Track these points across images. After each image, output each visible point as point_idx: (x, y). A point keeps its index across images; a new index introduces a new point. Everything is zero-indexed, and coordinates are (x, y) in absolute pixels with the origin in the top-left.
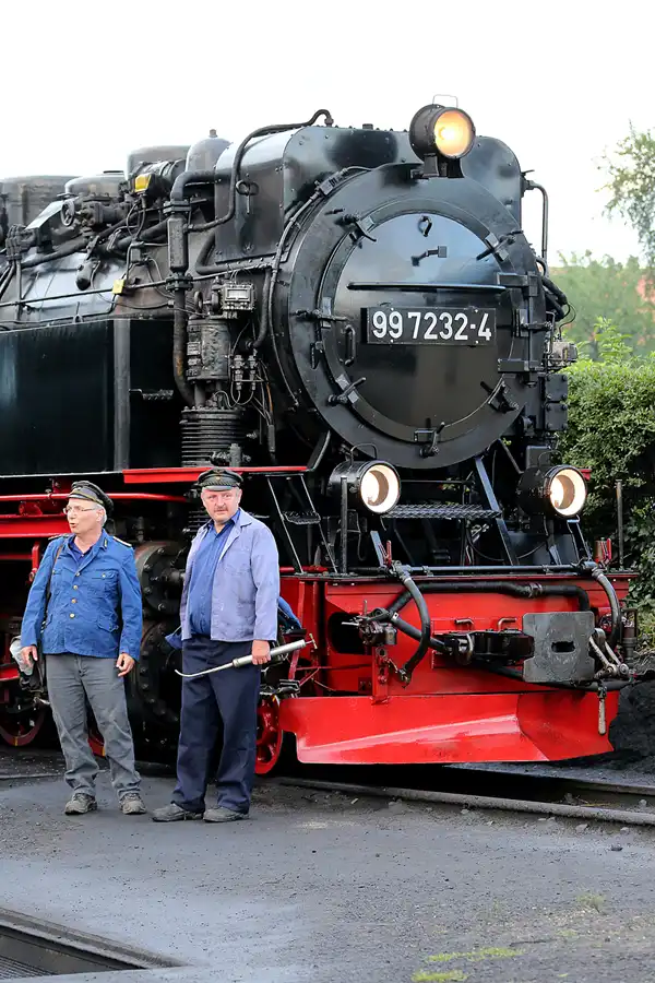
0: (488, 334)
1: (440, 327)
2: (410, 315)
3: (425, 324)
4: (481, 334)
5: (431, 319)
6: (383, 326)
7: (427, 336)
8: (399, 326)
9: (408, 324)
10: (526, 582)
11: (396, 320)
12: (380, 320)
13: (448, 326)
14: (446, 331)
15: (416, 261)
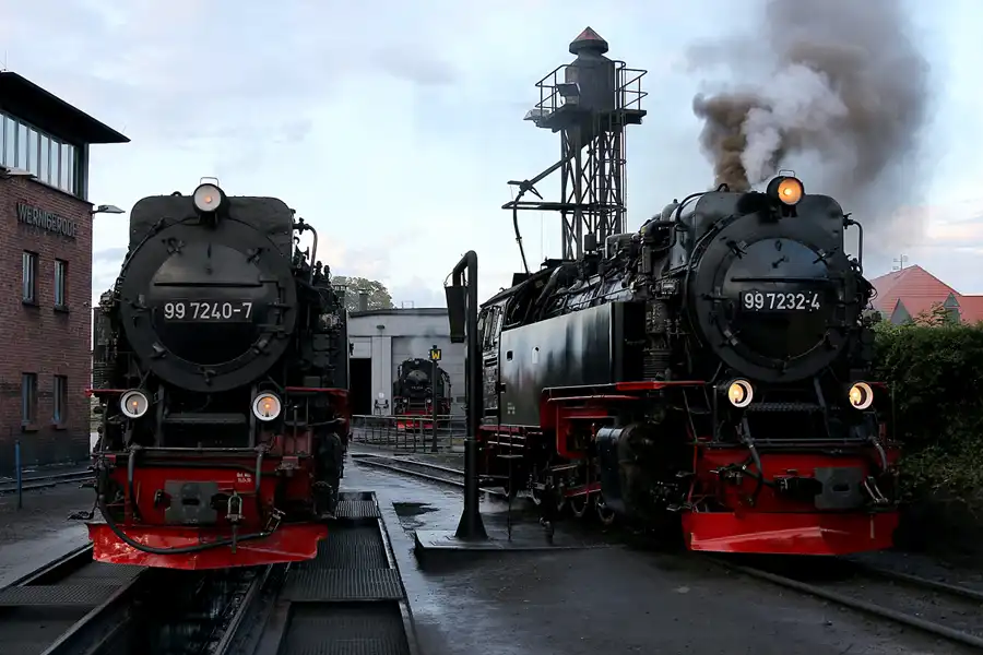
0: (817, 306)
1: (787, 301)
2: (768, 295)
3: (777, 300)
4: (813, 305)
5: (781, 298)
6: (751, 301)
7: (779, 307)
8: (762, 301)
9: (768, 301)
10: (832, 448)
11: (759, 298)
12: (749, 298)
13: (792, 301)
14: (791, 304)
15: (775, 265)
